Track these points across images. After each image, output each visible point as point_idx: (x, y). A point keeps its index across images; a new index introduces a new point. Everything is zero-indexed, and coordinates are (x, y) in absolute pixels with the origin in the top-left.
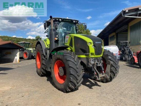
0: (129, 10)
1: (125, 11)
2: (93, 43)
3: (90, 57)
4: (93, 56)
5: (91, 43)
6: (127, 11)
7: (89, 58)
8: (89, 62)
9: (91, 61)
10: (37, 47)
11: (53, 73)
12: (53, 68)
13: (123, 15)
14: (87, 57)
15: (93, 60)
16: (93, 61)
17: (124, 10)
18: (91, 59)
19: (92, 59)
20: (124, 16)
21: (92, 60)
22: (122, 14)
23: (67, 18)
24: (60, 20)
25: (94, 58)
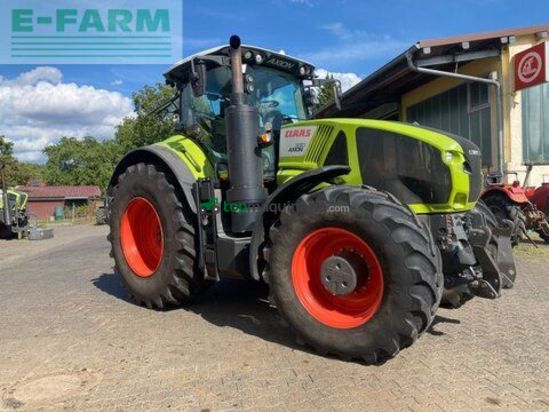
0: (432, 48)
1: (422, 49)
2: (464, 155)
3: (448, 210)
4: (459, 206)
5: (454, 153)
6: (427, 51)
7: (445, 213)
8: (445, 230)
9: (452, 224)
10: (121, 177)
11: (288, 285)
12: (289, 265)
13: (411, 64)
14: (433, 210)
15: (459, 219)
16: (459, 224)
17: (418, 46)
18: (453, 216)
19: (456, 218)
20: (414, 68)
21: (455, 222)
22: (409, 59)
23: (282, 53)
24: (259, 58)
25: (462, 215)
